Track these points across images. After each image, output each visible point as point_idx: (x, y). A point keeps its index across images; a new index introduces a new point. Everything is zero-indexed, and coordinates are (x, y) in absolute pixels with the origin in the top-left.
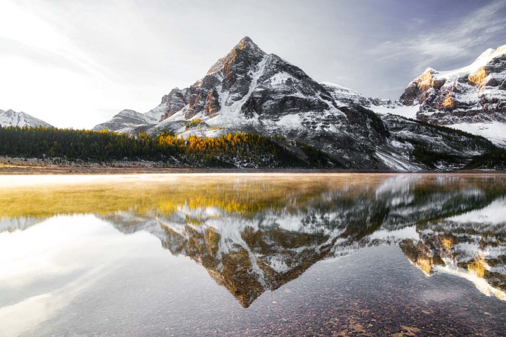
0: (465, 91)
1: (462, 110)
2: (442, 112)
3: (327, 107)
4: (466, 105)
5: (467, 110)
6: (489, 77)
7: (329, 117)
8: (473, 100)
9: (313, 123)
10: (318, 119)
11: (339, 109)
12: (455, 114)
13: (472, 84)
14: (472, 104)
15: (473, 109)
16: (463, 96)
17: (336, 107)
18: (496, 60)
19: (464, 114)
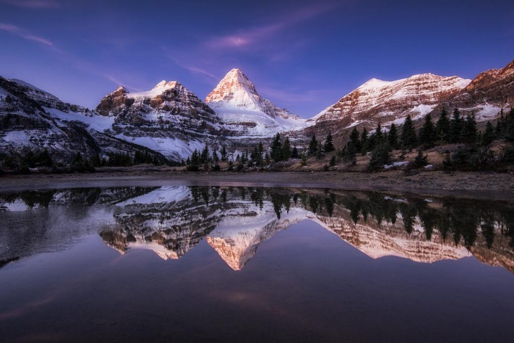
0: (149, 111)
1: (147, 127)
2: (133, 126)
3: (49, 126)
4: (150, 123)
5: (150, 127)
6: (164, 104)
7: (53, 135)
8: (153, 119)
9: (41, 140)
10: (44, 137)
11: (59, 128)
12: (142, 129)
13: (154, 106)
14: (154, 122)
15: (154, 127)
16: (147, 115)
17: (57, 126)
18: (168, 92)
19: (148, 130)
